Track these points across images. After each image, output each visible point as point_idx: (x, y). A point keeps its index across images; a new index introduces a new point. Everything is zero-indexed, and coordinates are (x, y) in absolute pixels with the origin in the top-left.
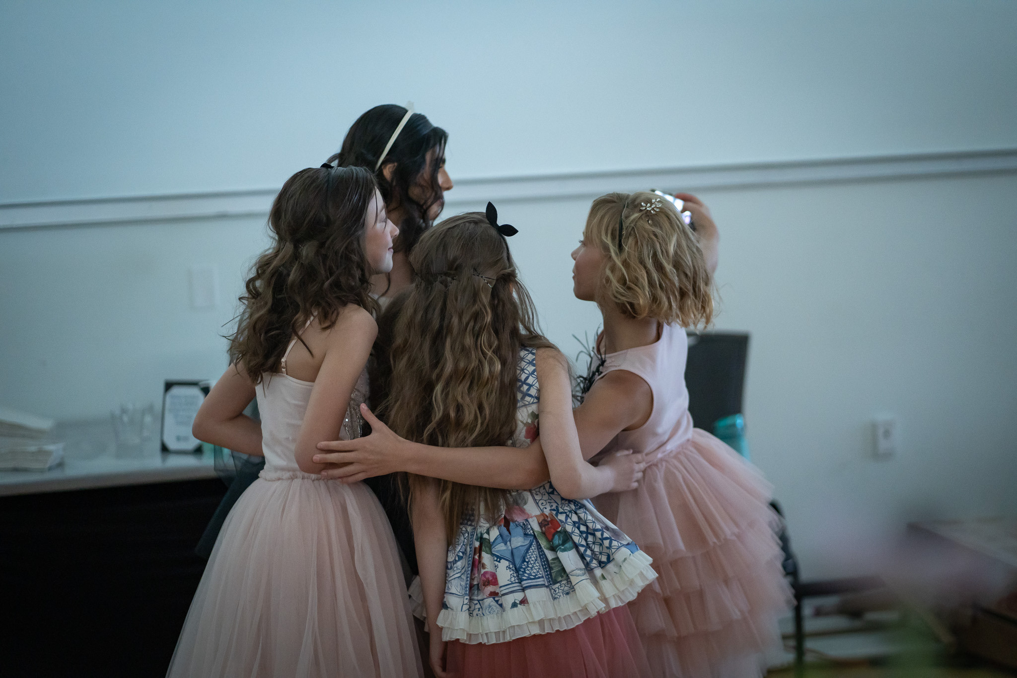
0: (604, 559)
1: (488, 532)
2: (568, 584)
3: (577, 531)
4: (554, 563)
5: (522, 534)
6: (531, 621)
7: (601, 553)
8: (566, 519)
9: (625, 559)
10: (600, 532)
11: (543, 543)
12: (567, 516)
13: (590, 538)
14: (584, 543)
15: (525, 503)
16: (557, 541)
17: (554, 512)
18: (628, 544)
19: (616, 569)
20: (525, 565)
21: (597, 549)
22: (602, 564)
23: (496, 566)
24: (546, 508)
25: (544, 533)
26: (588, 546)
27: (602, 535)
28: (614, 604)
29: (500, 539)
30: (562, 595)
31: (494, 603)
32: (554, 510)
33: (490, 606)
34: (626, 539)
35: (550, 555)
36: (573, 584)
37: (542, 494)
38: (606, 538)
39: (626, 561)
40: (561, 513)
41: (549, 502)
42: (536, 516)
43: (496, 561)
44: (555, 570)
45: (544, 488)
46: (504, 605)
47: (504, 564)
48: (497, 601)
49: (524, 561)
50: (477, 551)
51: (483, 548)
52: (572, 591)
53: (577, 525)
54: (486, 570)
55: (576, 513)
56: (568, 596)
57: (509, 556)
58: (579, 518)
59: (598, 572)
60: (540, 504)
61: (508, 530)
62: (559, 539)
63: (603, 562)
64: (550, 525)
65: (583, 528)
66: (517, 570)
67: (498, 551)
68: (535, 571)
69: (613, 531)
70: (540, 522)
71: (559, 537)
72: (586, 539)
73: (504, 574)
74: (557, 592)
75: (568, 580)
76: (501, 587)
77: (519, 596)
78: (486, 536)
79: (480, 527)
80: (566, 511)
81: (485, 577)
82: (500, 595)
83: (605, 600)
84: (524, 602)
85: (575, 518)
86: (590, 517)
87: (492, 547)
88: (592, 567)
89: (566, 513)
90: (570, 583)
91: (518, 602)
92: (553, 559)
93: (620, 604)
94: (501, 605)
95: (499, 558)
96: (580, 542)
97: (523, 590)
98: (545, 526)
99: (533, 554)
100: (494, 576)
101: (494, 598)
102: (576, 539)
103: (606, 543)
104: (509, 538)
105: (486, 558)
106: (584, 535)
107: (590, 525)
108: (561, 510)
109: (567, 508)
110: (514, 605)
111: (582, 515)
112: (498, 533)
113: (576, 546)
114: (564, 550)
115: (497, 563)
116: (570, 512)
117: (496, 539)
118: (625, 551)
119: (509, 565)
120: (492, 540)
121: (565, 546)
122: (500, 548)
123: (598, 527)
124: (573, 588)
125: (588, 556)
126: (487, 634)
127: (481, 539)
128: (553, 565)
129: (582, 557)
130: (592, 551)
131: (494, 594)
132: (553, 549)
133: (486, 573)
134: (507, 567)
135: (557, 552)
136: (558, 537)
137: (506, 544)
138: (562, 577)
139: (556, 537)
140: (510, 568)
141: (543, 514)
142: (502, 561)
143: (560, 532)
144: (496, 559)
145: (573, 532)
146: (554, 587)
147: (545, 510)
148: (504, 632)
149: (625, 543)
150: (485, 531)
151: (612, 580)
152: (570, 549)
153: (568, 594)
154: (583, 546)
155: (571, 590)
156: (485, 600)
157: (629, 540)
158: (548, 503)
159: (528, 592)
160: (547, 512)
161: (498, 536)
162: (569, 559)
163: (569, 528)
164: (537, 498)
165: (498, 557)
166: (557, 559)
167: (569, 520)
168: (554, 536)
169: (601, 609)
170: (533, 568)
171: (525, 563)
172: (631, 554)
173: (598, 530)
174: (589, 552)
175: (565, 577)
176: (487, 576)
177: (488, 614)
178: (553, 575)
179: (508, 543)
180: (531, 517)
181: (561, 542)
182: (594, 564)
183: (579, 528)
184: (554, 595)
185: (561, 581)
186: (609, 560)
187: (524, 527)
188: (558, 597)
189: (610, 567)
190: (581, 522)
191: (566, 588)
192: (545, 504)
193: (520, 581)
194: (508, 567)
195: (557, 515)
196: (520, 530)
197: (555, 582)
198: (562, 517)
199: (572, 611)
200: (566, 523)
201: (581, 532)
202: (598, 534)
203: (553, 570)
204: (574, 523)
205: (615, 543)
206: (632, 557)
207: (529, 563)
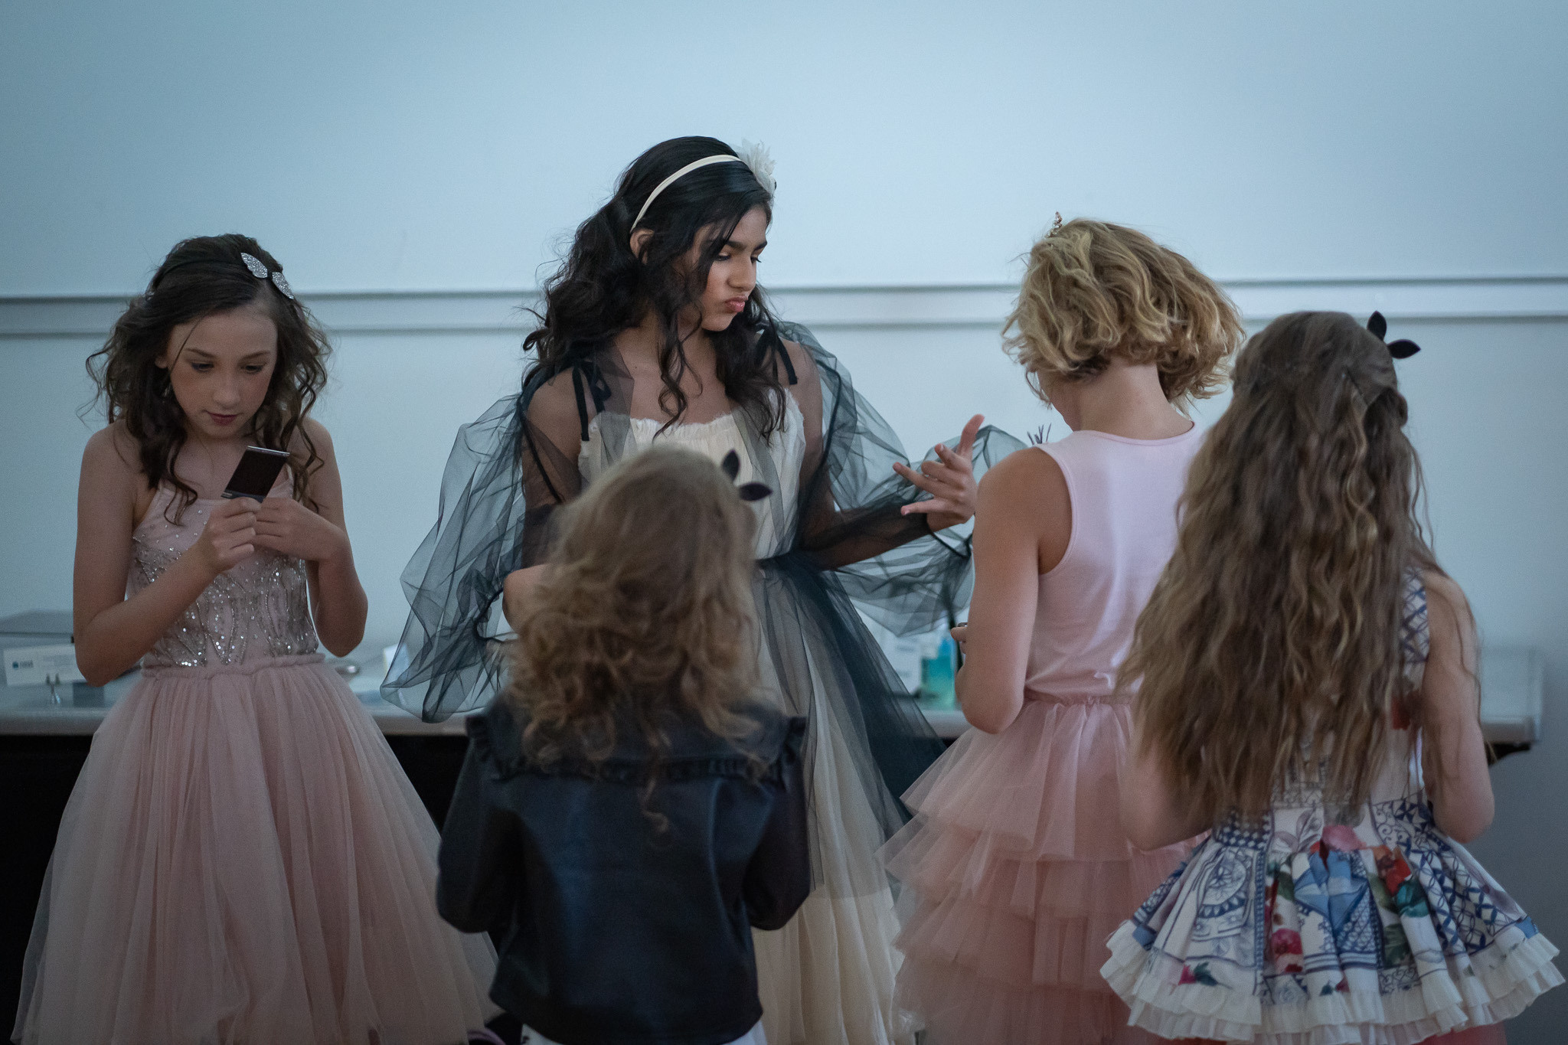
0: (1476, 940)
1: (1289, 862)
2: (1410, 972)
3: (1437, 886)
4: (1393, 933)
5: (1349, 873)
6: (1351, 1020)
7: (1472, 930)
8: (1422, 864)
9: (1515, 947)
10: (1478, 895)
11: (1380, 897)
12: (1424, 859)
13: (1457, 902)
14: (1446, 908)
15: (1357, 824)
16: (1403, 896)
17: (1404, 849)
18: (1520, 921)
19: (1494, 962)
20: (1348, 927)
21: (1466, 922)
22: (1472, 949)
23: (1300, 922)
24: (1390, 839)
25: (1382, 880)
26: (1451, 915)
27: (1481, 899)
28: (1482, 1019)
29: (1310, 877)
30: (1396, 987)
31: (1293, 984)
32: (1403, 844)
33: (1286, 989)
34: (1517, 912)
35: (1387, 919)
36: (1420, 974)
37: (1386, 816)
38: (1487, 906)
39: (1516, 950)
40: (1415, 852)
41: (1396, 831)
42: (1372, 848)
43: (1302, 912)
44: (1392, 944)
45: (1391, 807)
46: (1310, 989)
47: (1315, 919)
48: (1299, 982)
49: (1348, 919)
50: (1270, 893)
51: (1280, 888)
52: (1415, 985)
53: (1439, 876)
54: (1282, 927)
55: (1439, 855)
56: (1407, 992)
57: (1325, 907)
58: (1444, 864)
59: (1464, 961)
60: (1381, 830)
61: (1325, 863)
62: (1408, 894)
63: (1473, 946)
64: (1395, 868)
65: (1448, 883)
66: (1335, 933)
67: (1306, 897)
68: (1364, 939)
69: (1496, 895)
70: (1379, 858)
71: (1408, 890)
72: (1450, 903)
73: (1314, 936)
74: (1390, 981)
75: (1413, 966)
76: (1307, 957)
77: (1335, 977)
78: (1285, 869)
79: (1274, 852)
80: (1423, 849)
81: (1280, 938)
82: (1304, 970)
83: (1466, 1008)
84: (1343, 987)
85: (1437, 863)
86: (1461, 867)
87: (1296, 889)
88: (1454, 952)
89: (1422, 852)
90: (1413, 970)
91: (1333, 985)
92: (1392, 927)
93: (1491, 1021)
94: (1305, 988)
95: (1308, 909)
96: (1441, 904)
97: (1343, 967)
98: (1387, 868)
99: (1363, 913)
100: (1296, 938)
101: (1294, 976)
102: (1435, 898)
103: (1487, 914)
104: (1326, 877)
105: (1283, 906)
106: (1449, 895)
107: (1462, 880)
108: (1414, 847)
109: (1425, 847)
110: (1327, 990)
111: (1450, 861)
112: (1307, 866)
113: (1433, 912)
114: (1414, 914)
115: (1302, 916)
116: (1430, 852)
117: (1303, 876)
118: (1516, 932)
119: (1324, 923)
120: (1296, 876)
121: (1415, 907)
122: (1311, 891)
123: (1475, 884)
124: (1418, 980)
125: (1451, 932)
126: (1278, 1036)
127: (1276, 873)
128: (1390, 937)
129: (1440, 930)
130: (1458, 925)
131: (1294, 969)
132: (1395, 909)
133: (1281, 932)
134: (1320, 925)
135: (1400, 915)
136: (1405, 891)
137: (1320, 885)
138: (1402, 958)
139: (1403, 890)
140: (1325, 928)
141: (1384, 847)
142: (1313, 914)
143: (1409, 882)
144: (1301, 909)
145: (1430, 887)
146: (1387, 972)
147: (1387, 841)
148: (1308, 1034)
149: (1515, 918)
150: (1284, 860)
151: (1483, 979)
152: (1423, 915)
153: (1406, 988)
154: (1444, 913)
155: (1415, 981)
156: (1279, 978)
157: (1522, 913)
158: (1394, 831)
159: (1351, 973)
160: (1392, 845)
161: (1307, 871)
162: (1420, 931)
163: (1426, 879)
164: (1380, 819)
165: (1305, 906)
166: (1399, 927)
167: (1426, 865)
168: (1400, 886)
169: (1460, 1024)
170: (1362, 935)
171: (1350, 924)
172: (1526, 939)
173: (1473, 890)
174: (1452, 925)
175: (1407, 958)
176: (1285, 937)
177: (1282, 1001)
178: (1388, 952)
179: (1324, 885)
180: (1365, 848)
181: (1409, 900)
182: (1459, 945)
183: (1441, 882)
184: (1383, 986)
185: (1399, 965)
186: (1483, 945)
187: (1353, 863)
188: (1390, 990)
189: (1484, 956)
190: (1448, 872)
191: (1406, 979)
192: (1389, 831)
193: (1339, 952)
194: (1322, 926)
195: (1408, 853)
196: (1345, 867)
197: (1389, 965)
198: (1416, 859)
199: (1410, 1019)
200: (1421, 868)
201: (1444, 890)
202: (1475, 897)
203: (1388, 943)
204: (1435, 872)
205: (1500, 917)
206: (1526, 944)
207: (1357, 925)
